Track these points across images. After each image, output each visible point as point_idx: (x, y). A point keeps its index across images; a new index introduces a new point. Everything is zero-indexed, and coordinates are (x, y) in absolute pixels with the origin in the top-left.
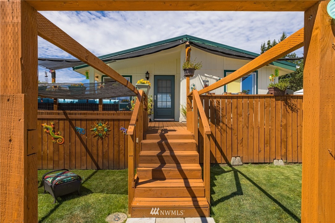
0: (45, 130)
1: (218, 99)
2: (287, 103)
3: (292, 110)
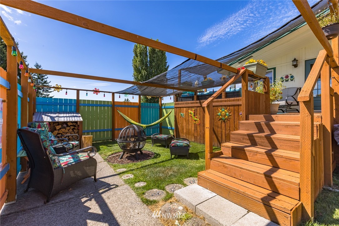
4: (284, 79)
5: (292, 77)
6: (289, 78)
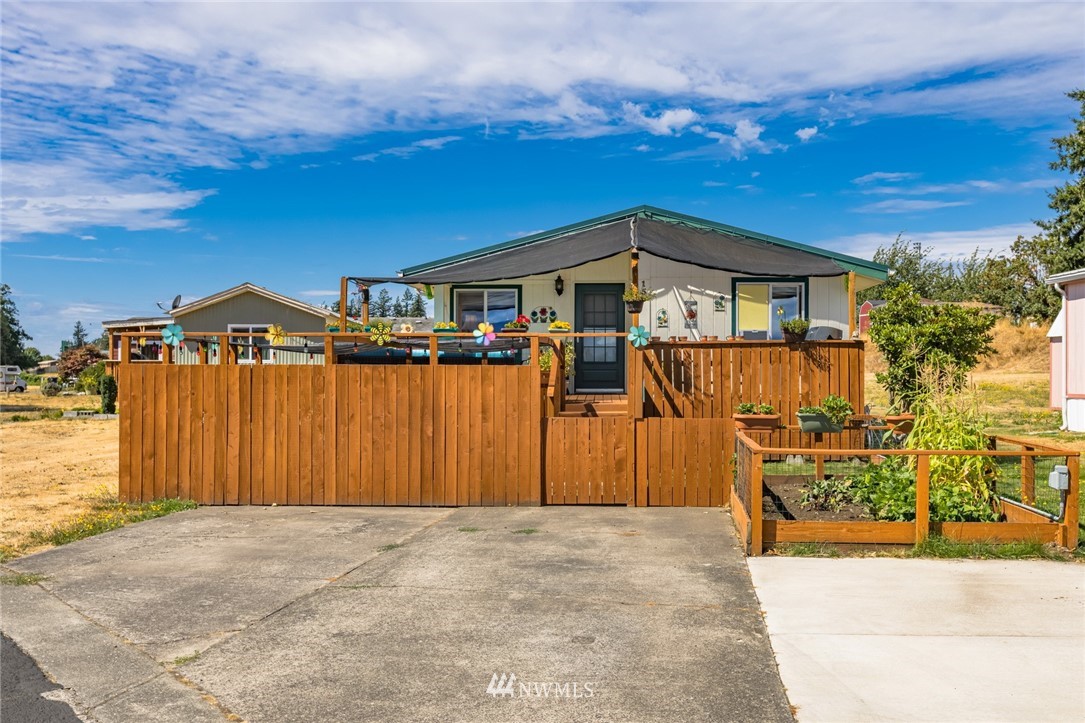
1: (688, 349)
2: (810, 355)
3: (819, 366)
4: (539, 315)
5: (553, 314)
6: (548, 315)
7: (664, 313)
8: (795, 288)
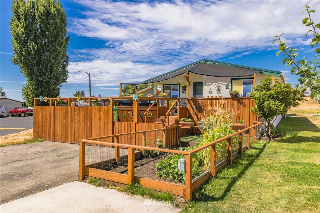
0: (129, 115)
1: (202, 100)
2: (239, 102)
3: (242, 105)
7: (211, 90)
8: (251, 81)
